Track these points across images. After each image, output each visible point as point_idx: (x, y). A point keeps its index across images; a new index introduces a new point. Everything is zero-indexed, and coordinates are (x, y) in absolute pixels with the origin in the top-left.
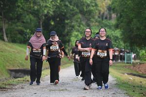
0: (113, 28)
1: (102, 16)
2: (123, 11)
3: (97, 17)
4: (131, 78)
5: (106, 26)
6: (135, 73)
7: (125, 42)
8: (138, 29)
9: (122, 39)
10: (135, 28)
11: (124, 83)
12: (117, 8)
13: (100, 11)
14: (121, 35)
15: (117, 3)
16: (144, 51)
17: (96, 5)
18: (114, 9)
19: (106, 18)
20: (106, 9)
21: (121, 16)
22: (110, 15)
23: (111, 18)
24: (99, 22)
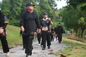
0: (61, 22)
1: (57, 18)
2: (64, 16)
3: (55, 18)
4: (68, 40)
5: (58, 21)
6: (69, 38)
7: (65, 27)
8: (70, 22)
9: (64, 26)
10: (69, 22)
11: (66, 42)
12: (62, 15)
13: (56, 16)
14: (64, 24)
15: (62, 13)
16: (72, 30)
17: (55, 14)
18: (61, 15)
19: (58, 18)
20: (58, 15)
21: (64, 17)
22: (60, 17)
23: (60, 18)
24: (56, 20)
